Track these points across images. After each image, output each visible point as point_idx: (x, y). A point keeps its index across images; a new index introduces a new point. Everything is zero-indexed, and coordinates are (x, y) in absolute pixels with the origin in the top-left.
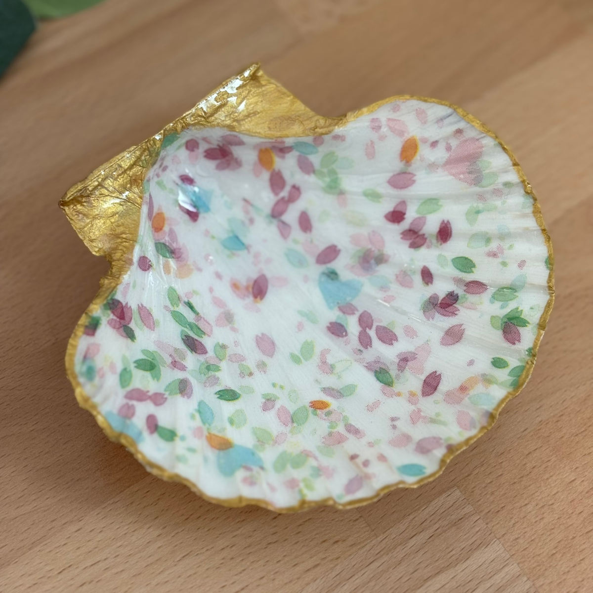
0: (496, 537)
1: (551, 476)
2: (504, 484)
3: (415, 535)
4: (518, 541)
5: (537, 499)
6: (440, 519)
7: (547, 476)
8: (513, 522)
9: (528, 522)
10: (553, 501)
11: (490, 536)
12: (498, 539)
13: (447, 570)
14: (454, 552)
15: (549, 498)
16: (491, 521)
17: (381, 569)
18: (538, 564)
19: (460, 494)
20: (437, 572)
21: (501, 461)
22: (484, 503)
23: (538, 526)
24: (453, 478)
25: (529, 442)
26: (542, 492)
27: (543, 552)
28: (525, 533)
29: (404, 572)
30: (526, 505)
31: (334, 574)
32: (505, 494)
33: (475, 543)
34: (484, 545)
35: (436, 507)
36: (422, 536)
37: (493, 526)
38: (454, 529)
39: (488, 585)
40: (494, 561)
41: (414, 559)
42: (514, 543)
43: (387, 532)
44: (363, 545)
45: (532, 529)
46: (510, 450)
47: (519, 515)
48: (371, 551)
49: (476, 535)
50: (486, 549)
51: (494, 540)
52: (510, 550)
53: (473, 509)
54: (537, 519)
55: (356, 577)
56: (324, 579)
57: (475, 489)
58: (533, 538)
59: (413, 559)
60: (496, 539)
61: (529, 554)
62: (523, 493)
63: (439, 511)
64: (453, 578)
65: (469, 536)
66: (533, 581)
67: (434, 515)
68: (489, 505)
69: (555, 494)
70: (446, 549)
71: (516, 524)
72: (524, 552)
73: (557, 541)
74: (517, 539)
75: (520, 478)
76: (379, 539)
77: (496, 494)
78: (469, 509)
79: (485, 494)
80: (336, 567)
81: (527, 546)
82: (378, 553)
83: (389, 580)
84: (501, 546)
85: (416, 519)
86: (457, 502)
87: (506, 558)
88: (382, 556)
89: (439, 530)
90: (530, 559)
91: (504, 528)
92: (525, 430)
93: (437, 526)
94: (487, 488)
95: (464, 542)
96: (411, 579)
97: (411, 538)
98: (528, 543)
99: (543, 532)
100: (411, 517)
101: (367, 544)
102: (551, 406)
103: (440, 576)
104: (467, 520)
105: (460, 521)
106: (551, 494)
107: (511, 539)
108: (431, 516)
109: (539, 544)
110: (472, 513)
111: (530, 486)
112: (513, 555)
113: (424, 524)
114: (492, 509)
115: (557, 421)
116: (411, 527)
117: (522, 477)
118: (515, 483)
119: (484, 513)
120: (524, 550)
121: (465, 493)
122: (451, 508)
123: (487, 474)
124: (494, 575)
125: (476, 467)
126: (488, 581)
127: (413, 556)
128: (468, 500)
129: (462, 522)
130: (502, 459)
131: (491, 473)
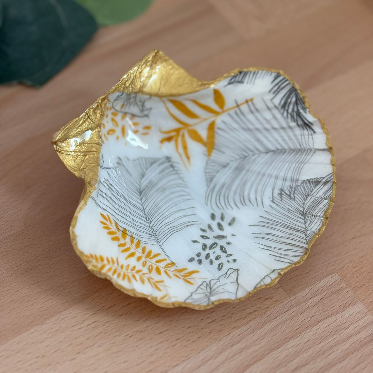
2: (363, 272)
3: (312, 297)
6: (326, 290)
8: (369, 292)
11: (356, 300)
12: (361, 301)
13: (331, 317)
14: (335, 307)
16: (357, 292)
17: (293, 314)
19: (338, 276)
20: (325, 317)
22: (352, 282)
24: (334, 268)
29: (306, 317)
32: (365, 278)
33: (348, 303)
34: (352, 304)
35: (324, 283)
36: (316, 298)
37: (357, 295)
38: (335, 295)
39: (356, 325)
40: (359, 313)
42: (370, 304)
43: (296, 295)
44: (282, 301)
46: (367, 255)
48: (287, 305)
49: (348, 299)
50: (354, 307)
52: (368, 307)
53: (346, 285)
55: (279, 318)
56: (260, 318)
57: (347, 275)
59: (311, 310)
60: (359, 302)
63: (326, 285)
64: (335, 321)
65: (344, 299)
67: (323, 288)
68: (355, 283)
70: (331, 305)
76: (292, 298)
77: (359, 278)
78: (343, 285)
79: (353, 277)
80: (267, 312)
82: (291, 306)
83: (298, 320)
84: (363, 305)
85: (313, 289)
86: (337, 281)
87: (366, 312)
88: (293, 307)
89: (326, 295)
91: (364, 295)
93: (325, 293)
94: (354, 274)
95: (341, 303)
96: (310, 321)
97: (310, 299)
100: (310, 288)
101: (284, 301)
103: (327, 320)
104: (342, 291)
107: (368, 302)
108: (321, 288)
110: (345, 287)
112: (370, 310)
113: (318, 292)
114: (357, 285)
116: (310, 293)
118: (370, 272)
119: (352, 287)
121: (341, 276)
122: (333, 284)
123: (353, 267)
124: (359, 320)
125: (347, 263)
126: (356, 323)
127: (311, 309)
128: (343, 280)
129: (339, 292)
130: (362, 259)
131: (356, 266)
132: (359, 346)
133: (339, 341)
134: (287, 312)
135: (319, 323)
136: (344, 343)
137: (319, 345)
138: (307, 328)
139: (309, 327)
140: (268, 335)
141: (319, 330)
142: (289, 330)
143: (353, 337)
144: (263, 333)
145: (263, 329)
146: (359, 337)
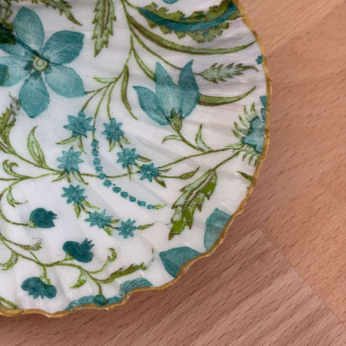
0: (292, 266)
1: (333, 215)
2: (296, 223)
3: (228, 268)
4: (309, 267)
5: (323, 234)
6: (247, 254)
7: (330, 215)
8: (305, 253)
9: (317, 252)
10: (336, 234)
11: (287, 265)
12: (294, 267)
13: (254, 294)
14: (259, 280)
15: (332, 233)
16: (287, 253)
17: (201, 297)
18: (326, 285)
19: (262, 233)
20: (246, 296)
21: (293, 206)
22: (281, 239)
23: (325, 255)
24: (255, 221)
25: (315, 190)
26: (326, 228)
27: (330, 276)
28: (315, 261)
29: (220, 298)
30: (315, 239)
31: (164, 304)
32: (298, 231)
33: (276, 271)
34: (282, 273)
35: (243, 245)
36: (233, 269)
37: (289, 257)
38: (258, 262)
39: (288, 304)
40: (291, 285)
41: (228, 288)
42: (307, 270)
43: (205, 267)
45: (321, 257)
46: (300, 196)
47: (309, 247)
49: (276, 265)
50: (285, 276)
51: (291, 268)
52: (303, 275)
53: (272, 245)
54: (324, 250)
55: (182, 304)
56: (156, 308)
57: (273, 229)
58: (321, 265)
60: (292, 267)
61: (319, 277)
62: (312, 230)
63: (245, 247)
64: (259, 300)
65: (270, 267)
66: (323, 299)
67: (242, 252)
68: (285, 241)
69: (337, 229)
70: (253, 278)
71: (308, 254)
72: (315, 276)
73: (341, 266)
74: (309, 266)
75: (309, 218)
76: (199, 273)
77: (290, 231)
78: (269, 245)
79: (282, 232)
80: (166, 297)
81: (317, 272)
82: (198, 285)
83: (209, 305)
84: (296, 273)
85: (227, 255)
86: (260, 240)
87: (301, 282)
88: (202, 286)
90: (319, 282)
91: (298, 258)
92: (311, 180)
93: (245, 260)
94: (283, 228)
95: (266, 272)
96: (226, 304)
97: (225, 270)
98: (318, 269)
99: (329, 260)
100: (224, 254)
102: (331, 160)
103: (249, 299)
104: (268, 254)
105: (262, 255)
106: (334, 229)
107: (304, 267)
108: (239, 252)
109: (327, 269)
110: (272, 248)
111: (317, 223)
112: (306, 279)
113: (234, 259)
114: (287, 244)
115: (337, 171)
116: (224, 262)
117: (311, 217)
118: (305, 222)
119: (281, 247)
120: (315, 274)
121: (266, 232)
122: (255, 245)
123: (282, 216)
124: (292, 296)
125: (273, 212)
126: (288, 301)
127: (227, 285)
128: (268, 238)
129: (264, 256)
130: (294, 204)
131: (285, 215)
132: (294, 334)
133: (266, 330)
134: (193, 295)
135: (237, 306)
136: (273, 333)
137: (238, 339)
138: (222, 315)
139: (225, 313)
140: (168, 331)
141: (238, 317)
142: (197, 322)
143: (285, 323)
144: (161, 330)
145: (160, 324)
146: (293, 321)
